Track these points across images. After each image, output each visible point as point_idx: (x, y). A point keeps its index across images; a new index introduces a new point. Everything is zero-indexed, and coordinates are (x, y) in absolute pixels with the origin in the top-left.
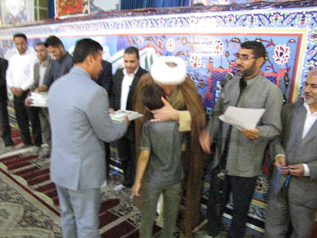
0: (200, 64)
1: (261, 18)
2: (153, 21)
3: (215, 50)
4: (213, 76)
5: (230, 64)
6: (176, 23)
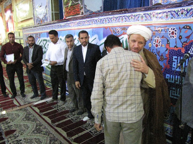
0: (161, 45)
2: (126, 17)
3: (171, 35)
4: (170, 53)
5: (183, 44)
6: (142, 18)
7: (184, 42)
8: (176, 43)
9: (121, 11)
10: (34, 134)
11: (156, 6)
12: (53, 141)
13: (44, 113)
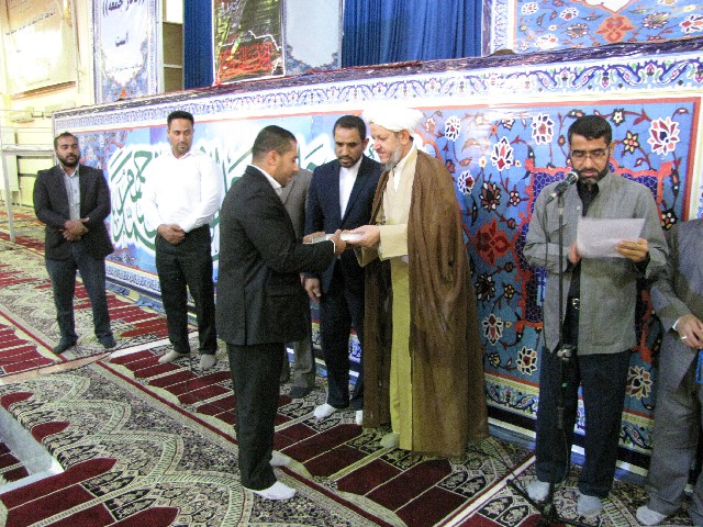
0: (511, 160)
1: (622, 72)
2: (415, 84)
3: (538, 134)
4: (536, 182)
6: (462, 87)
8: (551, 155)
9: (403, 67)
10: (131, 432)
11: (500, 57)
12: (195, 447)
13: (151, 378)
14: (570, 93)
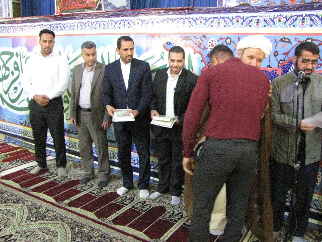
1: (313, 18)
2: (191, 20)
5: (279, 63)
6: (219, 23)
7: (281, 60)
8: (270, 61)
9: (183, 10)
11: (242, 8)
12: (77, 228)
13: (32, 187)
14: (282, 29)
